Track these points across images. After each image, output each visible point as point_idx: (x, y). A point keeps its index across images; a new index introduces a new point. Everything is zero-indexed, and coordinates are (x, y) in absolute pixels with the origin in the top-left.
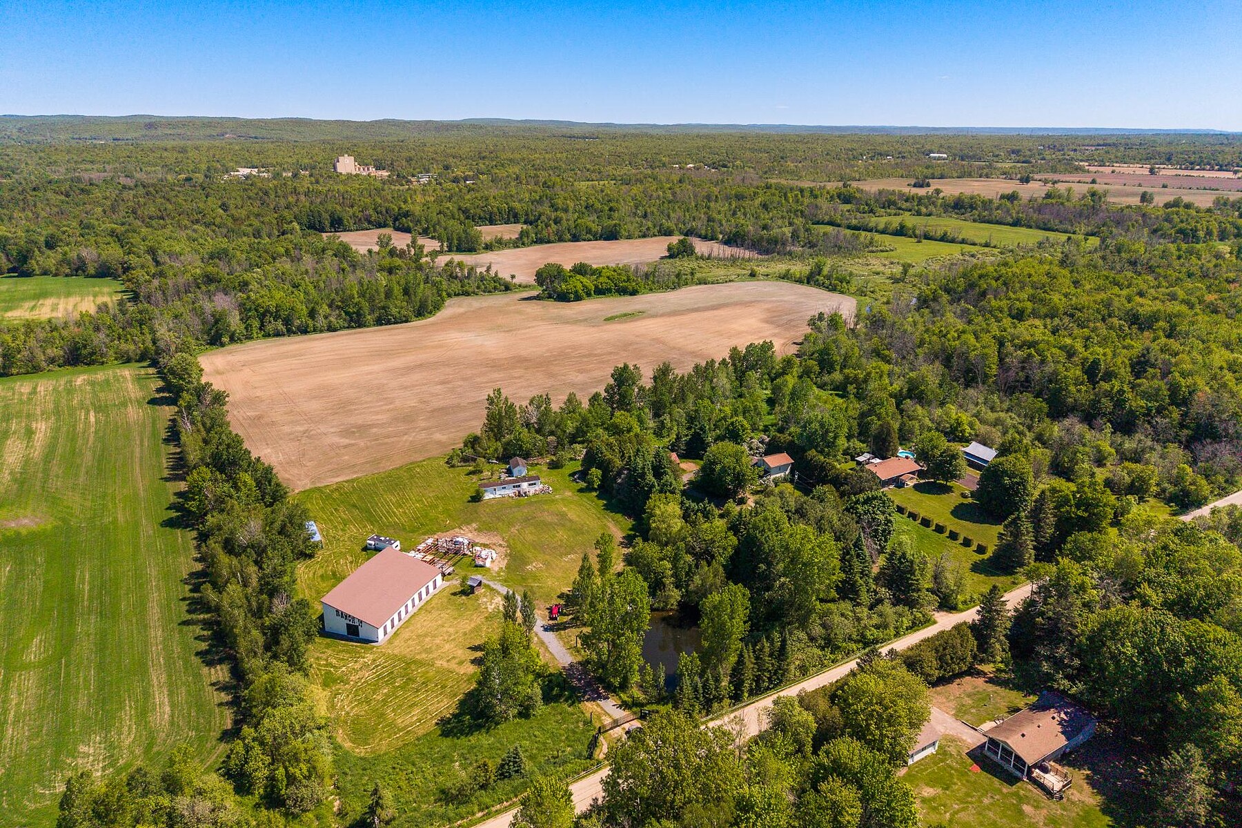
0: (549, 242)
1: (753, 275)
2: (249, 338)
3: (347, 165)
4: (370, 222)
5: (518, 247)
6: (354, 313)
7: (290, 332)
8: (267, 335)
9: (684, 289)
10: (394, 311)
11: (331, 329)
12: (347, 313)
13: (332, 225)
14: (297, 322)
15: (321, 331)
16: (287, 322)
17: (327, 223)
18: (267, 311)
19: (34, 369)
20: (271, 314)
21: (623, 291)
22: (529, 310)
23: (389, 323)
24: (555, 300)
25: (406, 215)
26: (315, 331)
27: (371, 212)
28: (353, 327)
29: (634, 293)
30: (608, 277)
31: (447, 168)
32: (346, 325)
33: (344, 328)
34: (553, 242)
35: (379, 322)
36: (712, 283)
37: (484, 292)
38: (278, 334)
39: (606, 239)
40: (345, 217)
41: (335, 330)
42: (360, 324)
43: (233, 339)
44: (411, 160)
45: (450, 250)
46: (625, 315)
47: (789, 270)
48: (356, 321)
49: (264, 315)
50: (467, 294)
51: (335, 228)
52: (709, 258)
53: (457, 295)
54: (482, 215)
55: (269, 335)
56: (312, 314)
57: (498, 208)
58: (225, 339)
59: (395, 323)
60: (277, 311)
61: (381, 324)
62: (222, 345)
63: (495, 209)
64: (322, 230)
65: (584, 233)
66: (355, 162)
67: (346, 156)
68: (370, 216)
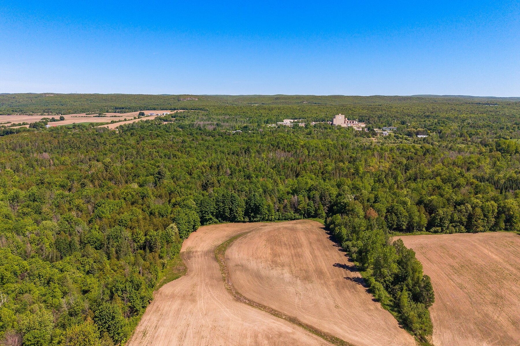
3: (340, 120)
4: (297, 211)
13: (247, 213)
17: (240, 211)
31: (403, 123)
40: (268, 202)
44: (381, 117)
51: (249, 216)
54: (456, 217)
57: (482, 208)
63: (478, 210)
64: (233, 219)
66: (345, 118)
67: (340, 114)
68: (299, 203)
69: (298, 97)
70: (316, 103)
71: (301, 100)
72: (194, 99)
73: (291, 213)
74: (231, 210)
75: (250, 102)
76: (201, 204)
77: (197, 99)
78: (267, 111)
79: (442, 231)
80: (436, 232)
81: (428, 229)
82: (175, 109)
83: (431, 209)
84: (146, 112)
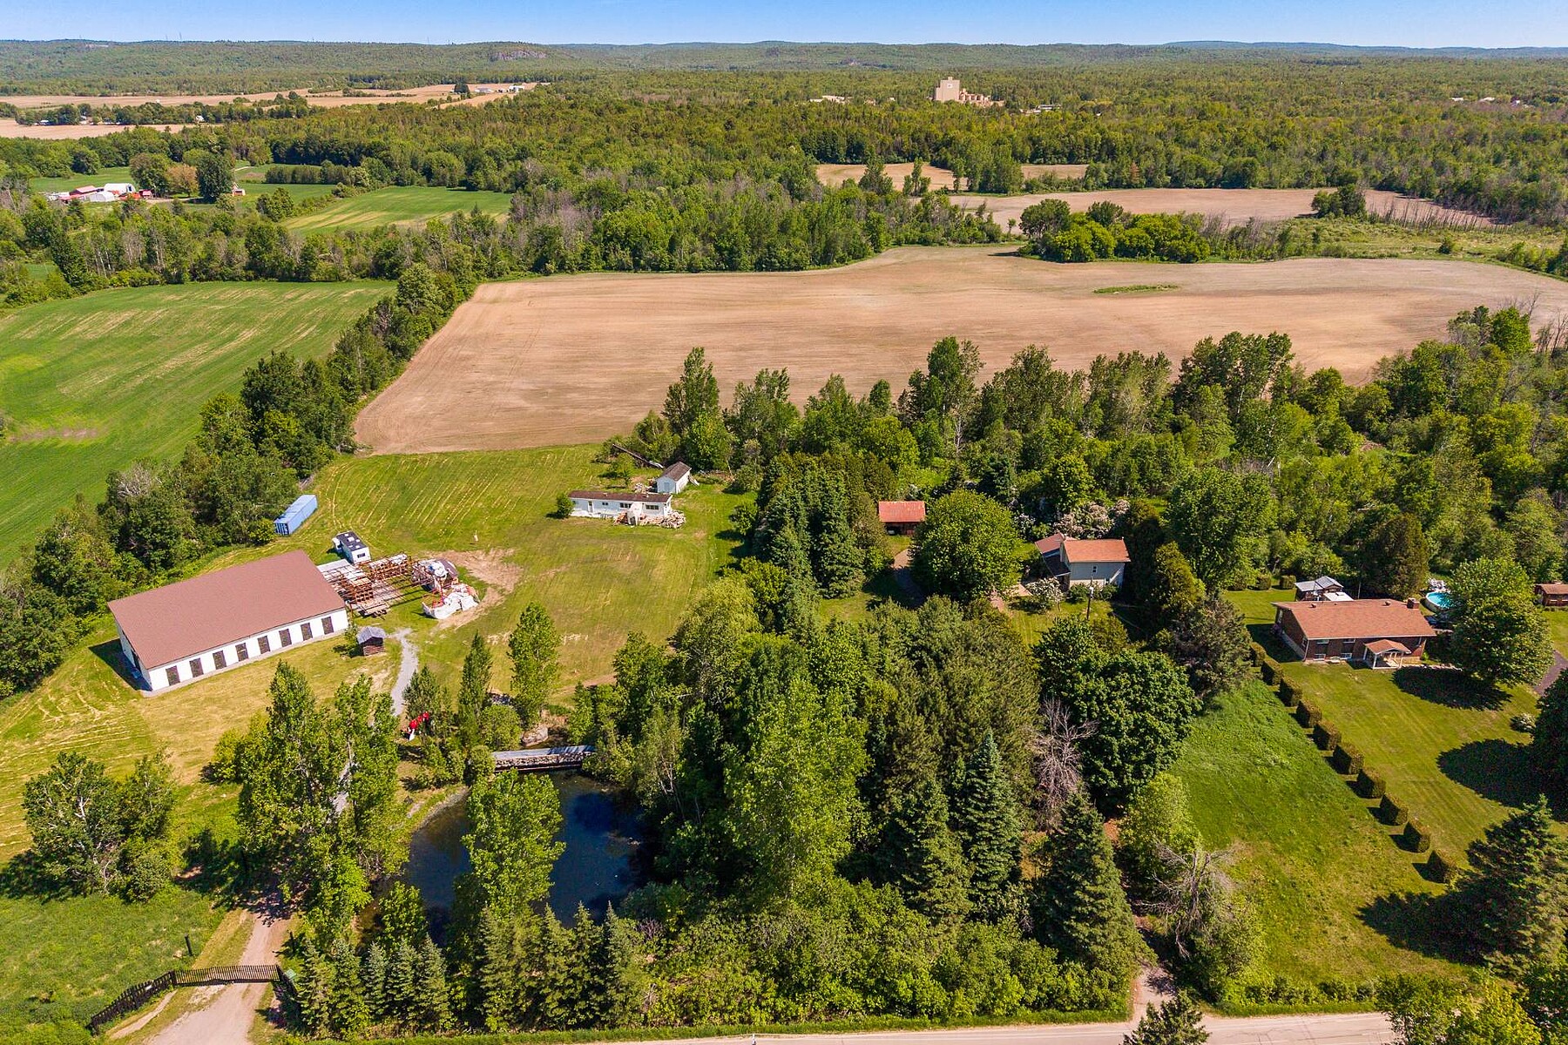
0: (1129, 186)
1: (1445, 250)
2: (584, 268)
4: (900, 153)
5: (1076, 190)
6: (726, 249)
7: (637, 267)
8: (608, 268)
9: (1288, 262)
10: (782, 252)
11: (692, 268)
12: (719, 249)
13: (848, 154)
14: (649, 255)
15: (679, 270)
16: (636, 252)
18: (615, 235)
19: (334, 277)
20: (619, 239)
21: (1174, 256)
22: (988, 269)
23: (771, 267)
24: (1042, 258)
25: (948, 143)
26: (670, 268)
27: (905, 138)
28: (721, 269)
29: (1189, 258)
30: (1147, 230)
31: (1085, 97)
32: (712, 265)
33: (711, 269)
34: (1136, 187)
35: (759, 266)
36: (1353, 256)
37: (954, 241)
38: (621, 268)
39: (1224, 187)
40: (869, 143)
41: (697, 271)
42: (732, 266)
43: (561, 268)
45: (971, 190)
46: (1140, 288)
47: (1519, 247)
48: (728, 262)
49: (610, 239)
50: (925, 242)
51: (851, 158)
52: (1387, 219)
53: (913, 242)
54: (1059, 149)
55: (611, 268)
56: (672, 246)
58: (551, 266)
59: (779, 270)
60: (627, 235)
61: (761, 269)
62: (548, 273)
63: (1081, 141)
64: (835, 160)
65: (1192, 175)
66: (961, 88)
67: (950, 78)
68: (902, 143)
69: (833, 49)
70: (884, 66)
71: (843, 57)
72: (535, 54)
73: (895, 156)
74: (833, 149)
75: (695, 64)
76: (802, 142)
77: (543, 56)
78: (770, 80)
79: (1045, 163)
80: (1039, 163)
81: (1031, 162)
82: (517, 80)
83: (1034, 141)
84: (473, 88)
